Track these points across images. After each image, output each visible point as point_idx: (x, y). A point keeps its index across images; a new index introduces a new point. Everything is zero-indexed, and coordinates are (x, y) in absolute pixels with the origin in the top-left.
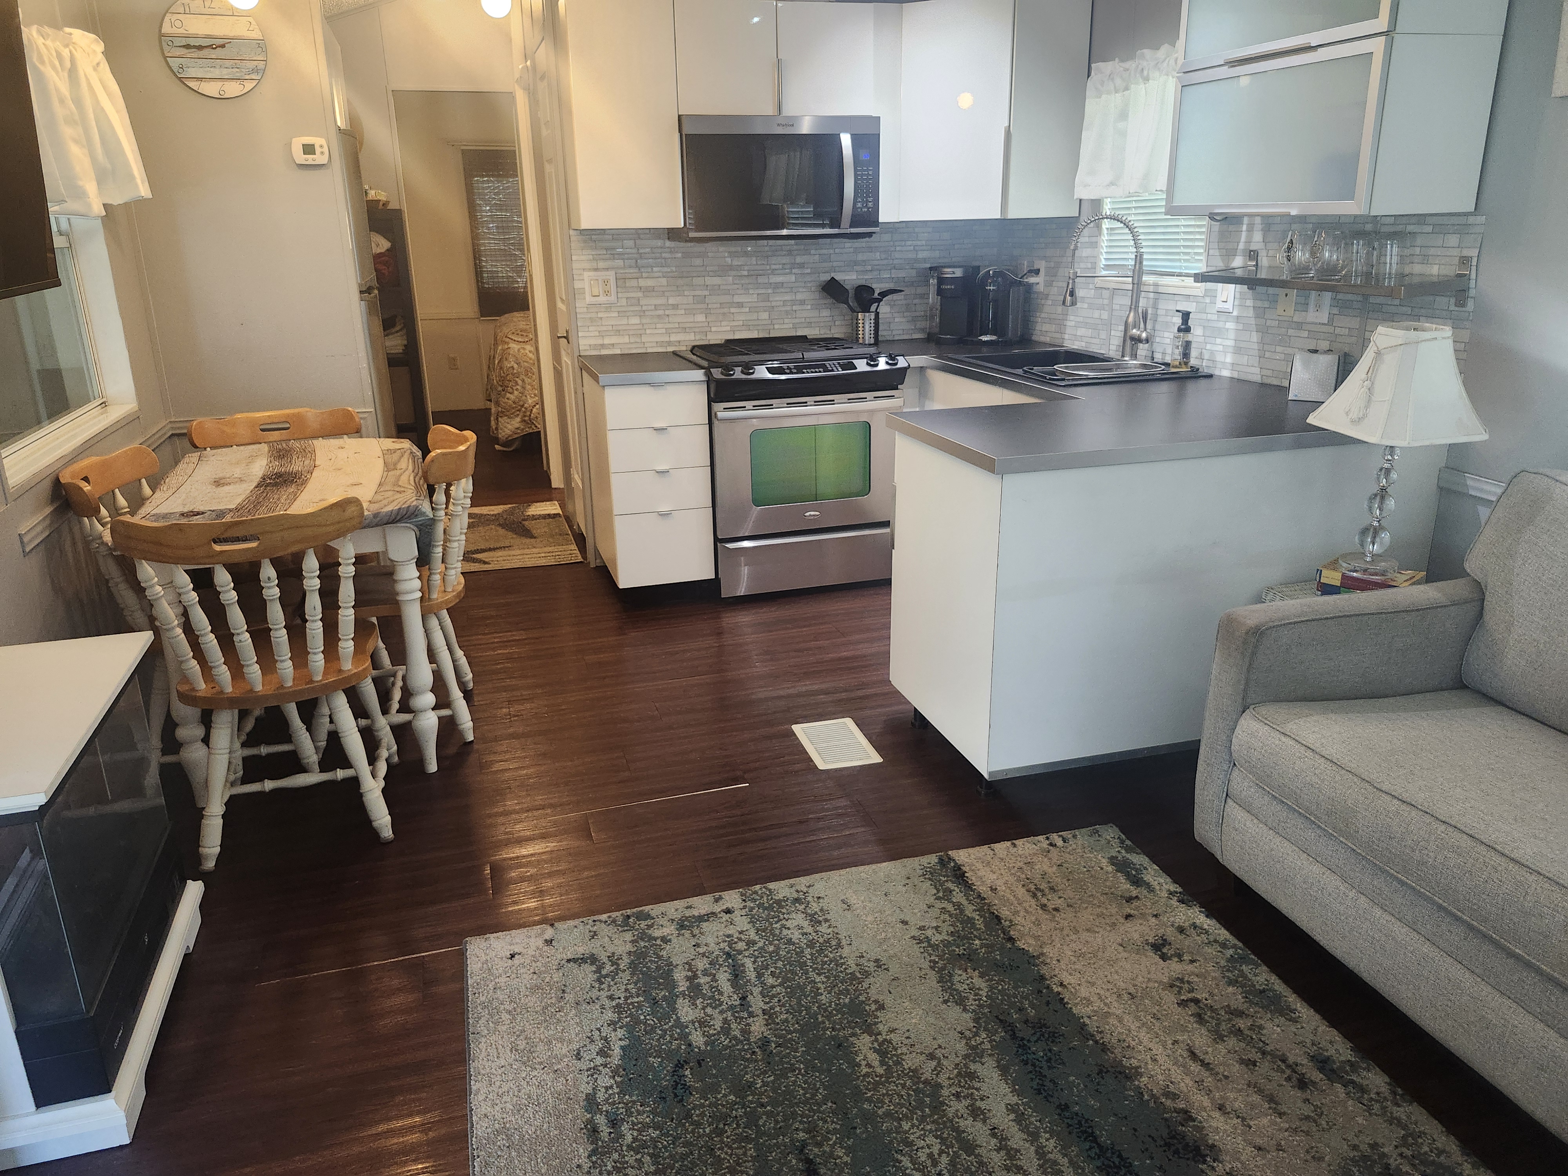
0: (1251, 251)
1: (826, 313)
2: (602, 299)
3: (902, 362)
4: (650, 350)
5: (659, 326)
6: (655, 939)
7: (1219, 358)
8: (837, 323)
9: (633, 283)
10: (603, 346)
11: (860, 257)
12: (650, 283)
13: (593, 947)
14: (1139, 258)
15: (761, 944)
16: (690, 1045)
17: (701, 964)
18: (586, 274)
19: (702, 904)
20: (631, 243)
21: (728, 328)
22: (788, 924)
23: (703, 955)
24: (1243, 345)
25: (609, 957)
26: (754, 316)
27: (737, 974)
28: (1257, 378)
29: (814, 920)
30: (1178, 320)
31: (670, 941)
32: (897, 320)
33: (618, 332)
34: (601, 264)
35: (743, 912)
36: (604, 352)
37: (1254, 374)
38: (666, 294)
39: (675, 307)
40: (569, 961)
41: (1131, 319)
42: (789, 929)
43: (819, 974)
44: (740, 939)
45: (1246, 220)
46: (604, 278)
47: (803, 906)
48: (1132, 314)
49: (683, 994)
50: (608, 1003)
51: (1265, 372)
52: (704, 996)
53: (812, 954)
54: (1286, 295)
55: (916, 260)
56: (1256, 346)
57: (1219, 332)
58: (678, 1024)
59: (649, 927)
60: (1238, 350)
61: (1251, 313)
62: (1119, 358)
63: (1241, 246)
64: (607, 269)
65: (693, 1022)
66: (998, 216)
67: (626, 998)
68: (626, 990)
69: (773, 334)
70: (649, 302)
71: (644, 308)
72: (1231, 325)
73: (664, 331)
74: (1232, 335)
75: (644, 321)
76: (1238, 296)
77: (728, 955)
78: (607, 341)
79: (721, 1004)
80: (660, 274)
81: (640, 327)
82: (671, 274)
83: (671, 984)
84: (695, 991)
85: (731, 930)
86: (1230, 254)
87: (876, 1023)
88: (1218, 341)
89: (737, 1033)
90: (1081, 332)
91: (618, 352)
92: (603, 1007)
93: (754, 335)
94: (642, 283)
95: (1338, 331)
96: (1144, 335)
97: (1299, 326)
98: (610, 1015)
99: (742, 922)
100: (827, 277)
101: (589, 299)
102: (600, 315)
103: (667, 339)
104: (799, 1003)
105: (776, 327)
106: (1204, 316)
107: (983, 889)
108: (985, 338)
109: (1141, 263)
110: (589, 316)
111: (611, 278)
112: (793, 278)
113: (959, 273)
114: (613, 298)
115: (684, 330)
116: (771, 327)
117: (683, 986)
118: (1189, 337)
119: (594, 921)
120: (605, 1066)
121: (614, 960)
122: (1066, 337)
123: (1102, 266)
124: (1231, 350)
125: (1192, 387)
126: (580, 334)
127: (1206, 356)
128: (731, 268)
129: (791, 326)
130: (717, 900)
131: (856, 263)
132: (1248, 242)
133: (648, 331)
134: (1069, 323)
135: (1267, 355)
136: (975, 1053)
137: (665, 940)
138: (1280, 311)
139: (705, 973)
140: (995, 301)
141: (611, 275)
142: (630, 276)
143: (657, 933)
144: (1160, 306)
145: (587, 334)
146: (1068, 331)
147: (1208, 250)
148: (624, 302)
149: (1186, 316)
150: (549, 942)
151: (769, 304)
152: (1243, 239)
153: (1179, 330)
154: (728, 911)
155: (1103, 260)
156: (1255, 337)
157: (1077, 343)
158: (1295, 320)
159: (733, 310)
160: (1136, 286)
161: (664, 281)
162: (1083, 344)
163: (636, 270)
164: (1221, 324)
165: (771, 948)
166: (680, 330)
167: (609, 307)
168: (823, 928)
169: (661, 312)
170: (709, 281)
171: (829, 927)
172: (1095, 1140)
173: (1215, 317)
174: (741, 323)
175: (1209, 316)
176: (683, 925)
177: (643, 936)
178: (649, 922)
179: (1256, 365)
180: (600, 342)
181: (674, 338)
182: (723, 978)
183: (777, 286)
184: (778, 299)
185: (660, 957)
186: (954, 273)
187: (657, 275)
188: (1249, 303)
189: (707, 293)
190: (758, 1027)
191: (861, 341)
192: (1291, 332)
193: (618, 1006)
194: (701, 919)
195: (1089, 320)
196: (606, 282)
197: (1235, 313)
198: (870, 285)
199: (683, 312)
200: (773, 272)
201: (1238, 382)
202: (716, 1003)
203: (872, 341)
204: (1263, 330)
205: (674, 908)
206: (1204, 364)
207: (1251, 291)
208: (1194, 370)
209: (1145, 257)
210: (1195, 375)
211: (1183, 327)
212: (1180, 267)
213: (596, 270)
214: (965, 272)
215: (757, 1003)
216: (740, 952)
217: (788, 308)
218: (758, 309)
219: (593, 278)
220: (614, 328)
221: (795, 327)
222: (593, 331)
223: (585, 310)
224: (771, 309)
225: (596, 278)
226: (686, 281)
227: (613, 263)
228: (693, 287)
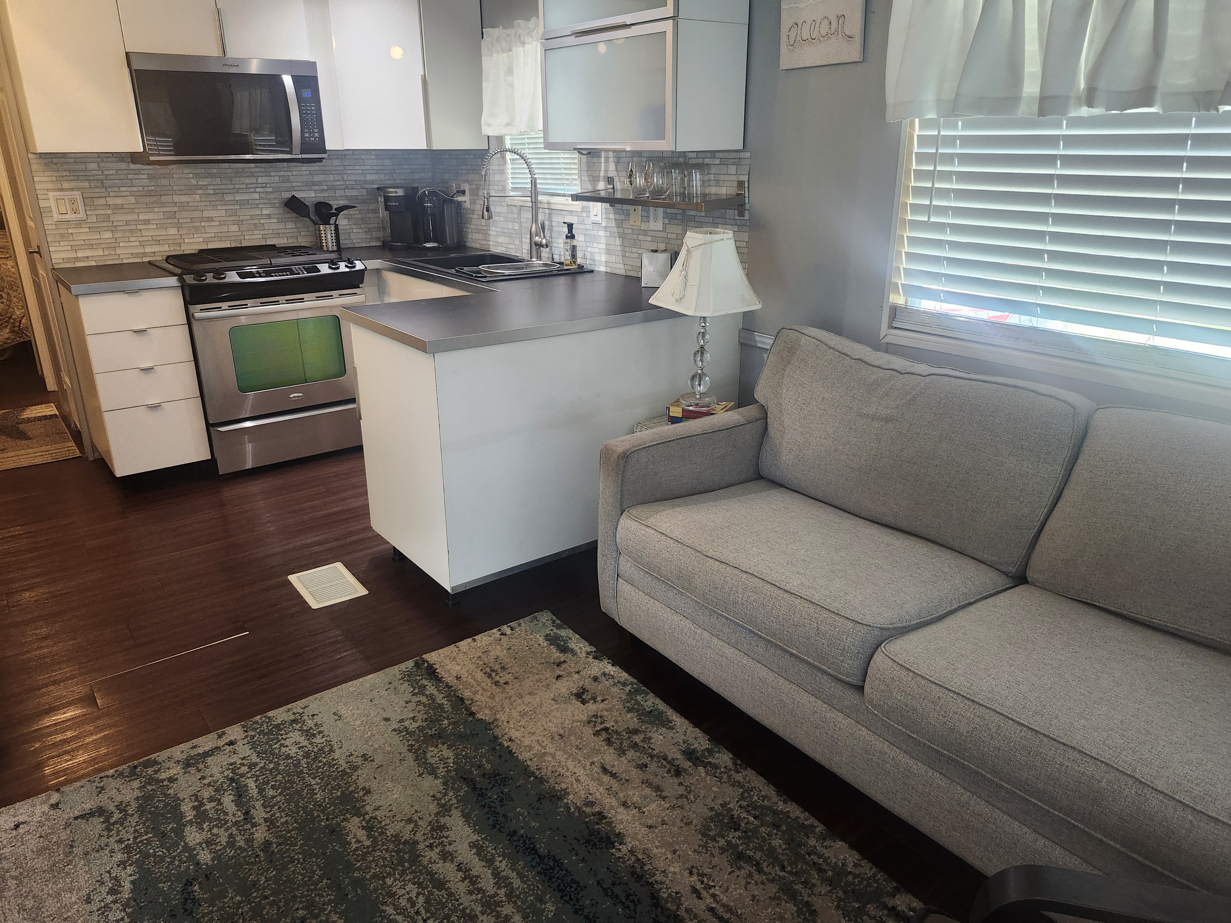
0: (608, 178)
1: (291, 225)
2: (70, 216)
3: (359, 266)
4: (125, 261)
5: (131, 239)
6: (162, 781)
7: (597, 258)
8: (302, 233)
9: (102, 201)
10: (77, 259)
11: (316, 179)
12: (119, 201)
13: (103, 800)
14: (534, 183)
15: (261, 765)
16: (198, 864)
17: (206, 794)
18: (51, 194)
19: (206, 743)
20: (94, 166)
21: (202, 240)
22: (287, 743)
23: (209, 785)
24: (611, 247)
25: (117, 806)
26: (225, 229)
27: (240, 794)
28: (622, 272)
29: (309, 734)
30: (566, 230)
31: (176, 779)
32: (354, 231)
33: (91, 246)
34: (66, 185)
35: (246, 741)
36: (78, 264)
37: (620, 269)
38: (137, 211)
39: (147, 222)
40: (76, 818)
41: (534, 229)
42: (287, 746)
43: (314, 778)
44: (243, 765)
45: (603, 154)
46: (70, 197)
47: (300, 725)
48: (534, 226)
49: (191, 822)
50: (116, 847)
51: (627, 267)
52: (210, 820)
53: (308, 763)
54: (635, 210)
55: (365, 182)
56: (619, 248)
57: (594, 239)
58: (187, 848)
59: (156, 772)
60: (608, 252)
61: (613, 224)
62: (529, 259)
63: (602, 174)
64: (72, 189)
65: (200, 844)
66: (425, 147)
67: (135, 838)
68: (135, 831)
69: (244, 244)
70: (120, 218)
71: (115, 224)
72: (602, 233)
73: (138, 243)
74: (603, 240)
75: (117, 235)
76: (604, 211)
77: (232, 780)
78: (80, 254)
79: (226, 822)
80: (128, 193)
81: (114, 240)
82: (138, 194)
83: (178, 815)
84: (201, 816)
85: (235, 759)
86: (595, 179)
87: (364, 806)
88: (595, 245)
89: (242, 844)
90: (501, 239)
91: (93, 263)
92: (112, 851)
93: (227, 245)
94: (110, 201)
95: (669, 236)
96: (544, 241)
97: (645, 233)
98: (119, 856)
99: (244, 750)
100: (288, 195)
101: (56, 216)
102: (70, 231)
103: (142, 251)
104: (297, 806)
105: (247, 237)
106: (583, 226)
107: (450, 679)
108: (428, 245)
109: (535, 186)
110: (59, 232)
111: (77, 197)
112: (256, 196)
113: (400, 192)
114: (82, 215)
115: (158, 242)
116: (243, 238)
117: (190, 815)
118: (575, 243)
119: (101, 778)
120: (115, 902)
121: (122, 807)
122: (491, 243)
123: (510, 189)
124: (604, 251)
125: (580, 279)
126: (51, 249)
127: (588, 257)
128: (198, 187)
129: (261, 236)
130: (220, 737)
131: (314, 183)
132: (606, 171)
133: (121, 244)
134: (492, 233)
135: (627, 254)
136: (445, 809)
137: (171, 780)
138: (632, 222)
139: (211, 799)
140: (433, 215)
141: (77, 194)
142: (96, 195)
143: (163, 776)
144: (553, 220)
145: (58, 249)
146: (492, 239)
147: (580, 176)
148: (93, 219)
149: (570, 226)
150: (55, 806)
151: (237, 218)
152: (603, 169)
153: (567, 237)
154: (231, 743)
155: (510, 184)
156: (618, 242)
157: (499, 248)
158: (642, 228)
159: (203, 224)
160: (534, 203)
161: (132, 200)
162: (504, 249)
163: (104, 190)
164: (595, 233)
165: (272, 766)
166: (153, 243)
167: (79, 224)
168: (318, 740)
169: (133, 227)
170: (176, 198)
171: (323, 737)
172: (536, 853)
173: (591, 227)
174: (213, 235)
175: (587, 227)
176: (188, 764)
177: (151, 780)
178: (156, 768)
179: (621, 262)
180: (73, 255)
181: (148, 250)
182: (228, 801)
183: (243, 203)
184: (245, 214)
185: (166, 796)
186: (396, 192)
187: (124, 194)
188: (612, 216)
189: (175, 209)
190: (260, 834)
191: (325, 248)
192: (640, 237)
193: (128, 846)
194: (206, 754)
195: (505, 231)
196: (73, 202)
197: (603, 224)
198: (328, 202)
199: (155, 226)
200: (238, 191)
201: (610, 275)
202: (221, 823)
203: (335, 248)
204: (623, 236)
205: (179, 751)
206: (587, 263)
207: (612, 208)
208: (581, 267)
209: (538, 181)
210: (581, 271)
211: (569, 235)
212: (564, 190)
213: (61, 190)
214: (405, 192)
215: (259, 813)
216: (242, 775)
217: (256, 222)
218: (228, 223)
219: (58, 197)
220: (87, 242)
221: (264, 238)
222: (65, 245)
223: (54, 227)
224: (239, 223)
225: (61, 197)
226: (154, 199)
227: (78, 184)
228: (163, 205)
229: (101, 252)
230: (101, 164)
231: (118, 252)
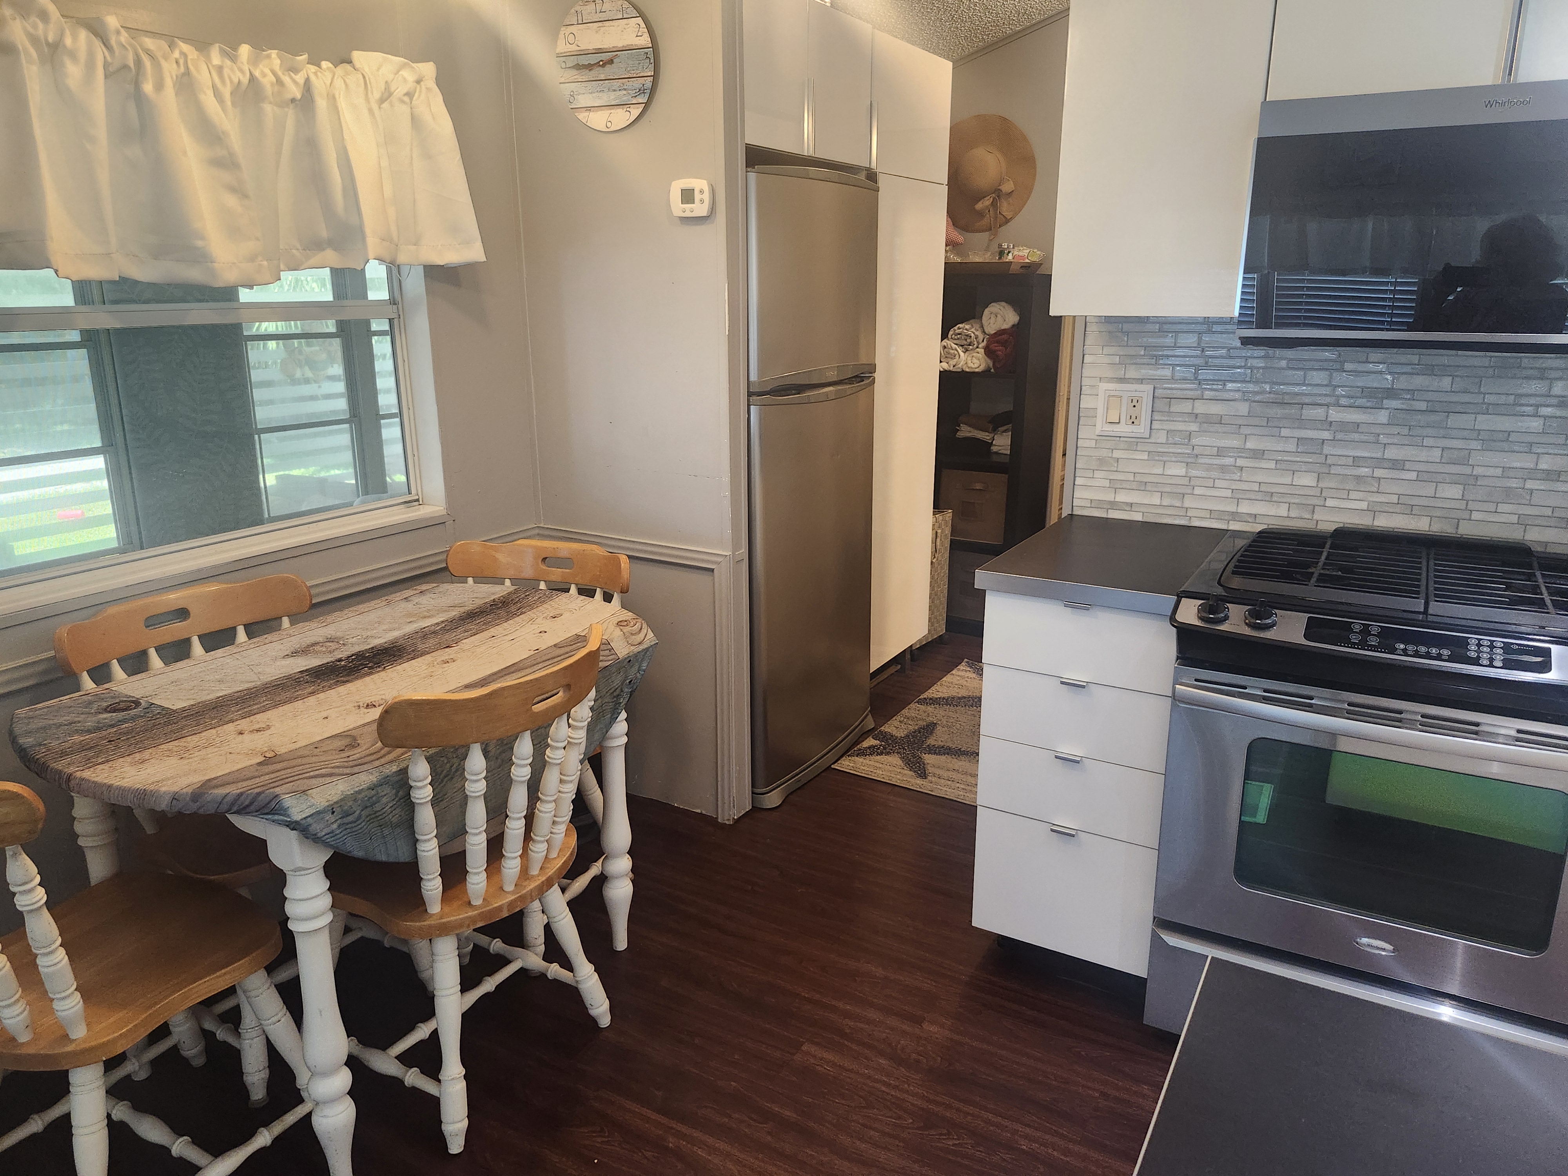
2: (1125, 429)
4: (1196, 523)
5: (1218, 483)
9: (1186, 407)
10: (1113, 505)
12: (1216, 409)
18: (1104, 386)
21: (1364, 505)
26: (1429, 490)
33: (1143, 486)
34: (1132, 373)
36: (1114, 515)
38: (1245, 430)
39: (1258, 454)
46: (1134, 394)
64: (1141, 381)
69: (1468, 530)
70: (1205, 441)
71: (1198, 451)
73: (1228, 493)
75: (1194, 473)
78: (1122, 497)
80: (1237, 395)
81: (1185, 481)
82: (1258, 397)
91: (1138, 517)
94: (1201, 407)
101: (1101, 427)
102: (1117, 454)
103: (1233, 508)
105: (1475, 516)
110: (1099, 453)
111: (1145, 395)
112: (1536, 424)
114: (1142, 429)
115: (1269, 497)
116: (1466, 515)
126: (1079, 481)
128: (1391, 393)
129: (1514, 519)
133: (1198, 491)
141: (1146, 391)
142: (1180, 394)
145: (1089, 482)
148: (1161, 437)
151: (1467, 470)
159: (1378, 473)
161: (1243, 408)
163: (1194, 386)
166: (1259, 496)
167: (1134, 443)
169: (1228, 461)
170: (1335, 415)
174: (1394, 499)
180: (1109, 497)
181: (1245, 508)
184: (1491, 462)
187: (1231, 395)
189: (1326, 435)
196: (1135, 403)
199: (1272, 465)
200: (1487, 410)
213: (1122, 380)
217: (1513, 483)
218: (1439, 478)
219: (1112, 393)
220: (1138, 478)
221: (1523, 522)
222: (1101, 478)
223: (1093, 444)
224: (1469, 481)
225: (1117, 393)
226: (1287, 411)
227: (1151, 372)
228: (1300, 422)
229: (1156, 500)
230: (1206, 338)
231: (1186, 505)
